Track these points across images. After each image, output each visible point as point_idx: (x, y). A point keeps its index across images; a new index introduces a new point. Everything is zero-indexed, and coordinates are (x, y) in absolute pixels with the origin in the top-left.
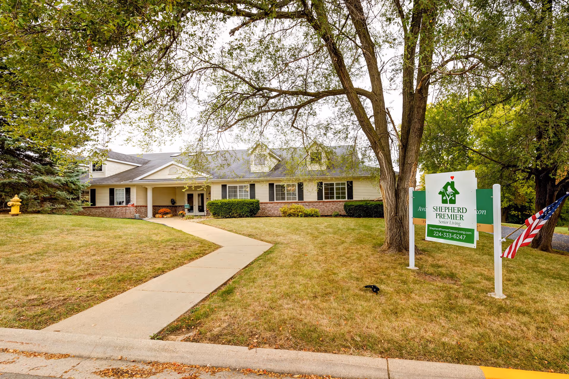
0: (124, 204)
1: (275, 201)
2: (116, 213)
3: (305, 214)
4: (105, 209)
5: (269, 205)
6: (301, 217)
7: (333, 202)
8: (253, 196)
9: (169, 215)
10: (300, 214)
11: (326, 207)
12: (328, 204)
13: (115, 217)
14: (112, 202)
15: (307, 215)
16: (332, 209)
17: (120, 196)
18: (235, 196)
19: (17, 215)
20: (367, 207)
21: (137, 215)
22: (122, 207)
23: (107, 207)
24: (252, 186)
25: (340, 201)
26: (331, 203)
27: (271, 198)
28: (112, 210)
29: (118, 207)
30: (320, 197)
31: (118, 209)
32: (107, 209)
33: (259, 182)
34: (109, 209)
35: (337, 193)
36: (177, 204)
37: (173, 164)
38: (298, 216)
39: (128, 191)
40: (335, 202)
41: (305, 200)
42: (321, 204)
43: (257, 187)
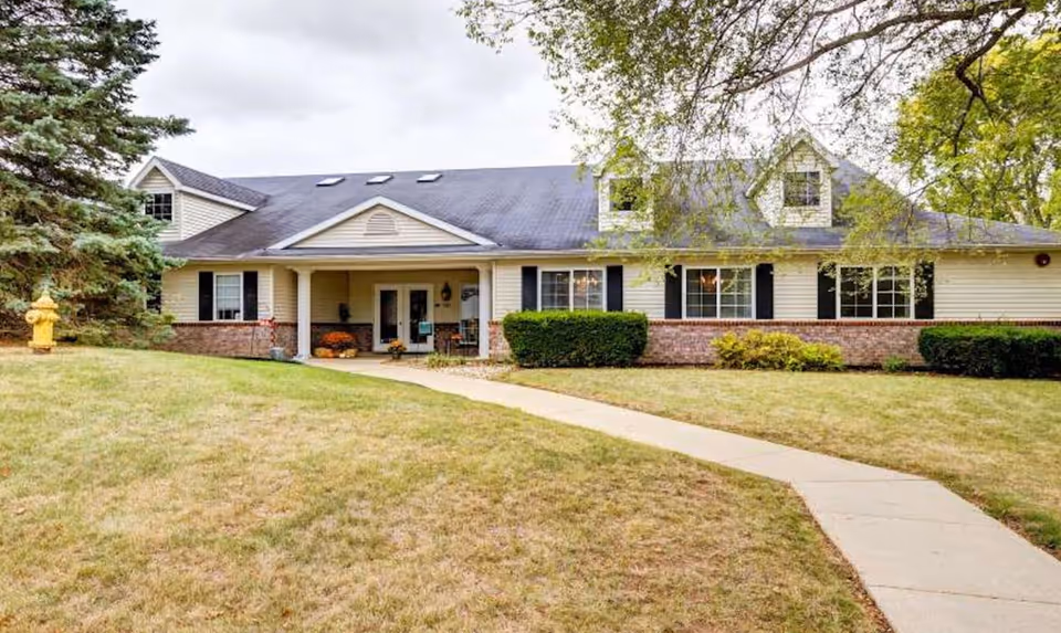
0: (240, 318)
1: (685, 318)
2: (216, 342)
3: (808, 362)
4: (186, 330)
5: (667, 330)
6: (793, 370)
7: (871, 324)
8: (616, 301)
9: (351, 352)
10: (792, 360)
11: (846, 338)
12: (852, 332)
13: (216, 354)
14: (205, 310)
15: (812, 366)
16: (865, 346)
17: (229, 294)
18: (564, 301)
19: (48, 350)
20: (1015, 346)
21: (278, 349)
22: (236, 325)
23: (191, 325)
24: (615, 274)
25: (892, 324)
26: (863, 329)
27: (673, 309)
28: (206, 333)
29: (225, 325)
30: (826, 308)
31: (225, 330)
32: (192, 330)
33: (633, 259)
34: (198, 329)
35: (881, 299)
36: (351, 321)
37: (379, 205)
38: (782, 366)
39: (251, 282)
40: (876, 324)
41: (778, 317)
42: (830, 329)
43: (630, 276)
